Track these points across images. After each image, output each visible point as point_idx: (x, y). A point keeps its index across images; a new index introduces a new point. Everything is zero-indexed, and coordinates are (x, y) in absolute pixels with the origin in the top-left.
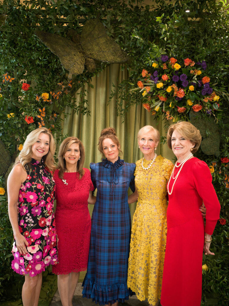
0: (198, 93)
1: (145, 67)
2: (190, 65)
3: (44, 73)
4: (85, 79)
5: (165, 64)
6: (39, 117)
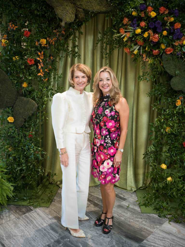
0: (170, 37)
1: (126, 16)
2: (164, 13)
3: (42, 22)
4: (76, 27)
5: (143, 12)
6: (38, 59)
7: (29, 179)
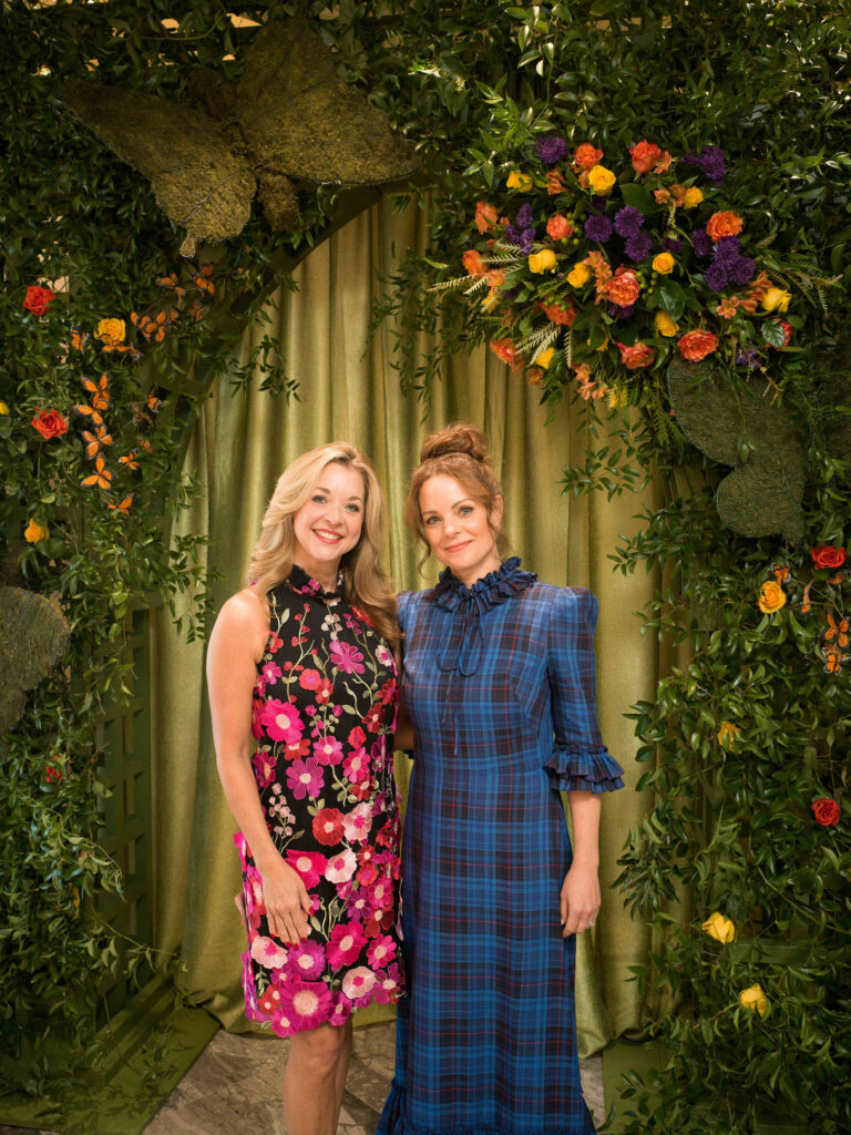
0: (695, 281)
1: (486, 195)
2: (653, 168)
3: (113, 243)
4: (261, 256)
5: (556, 173)
6: (84, 410)
7: (51, 986)
